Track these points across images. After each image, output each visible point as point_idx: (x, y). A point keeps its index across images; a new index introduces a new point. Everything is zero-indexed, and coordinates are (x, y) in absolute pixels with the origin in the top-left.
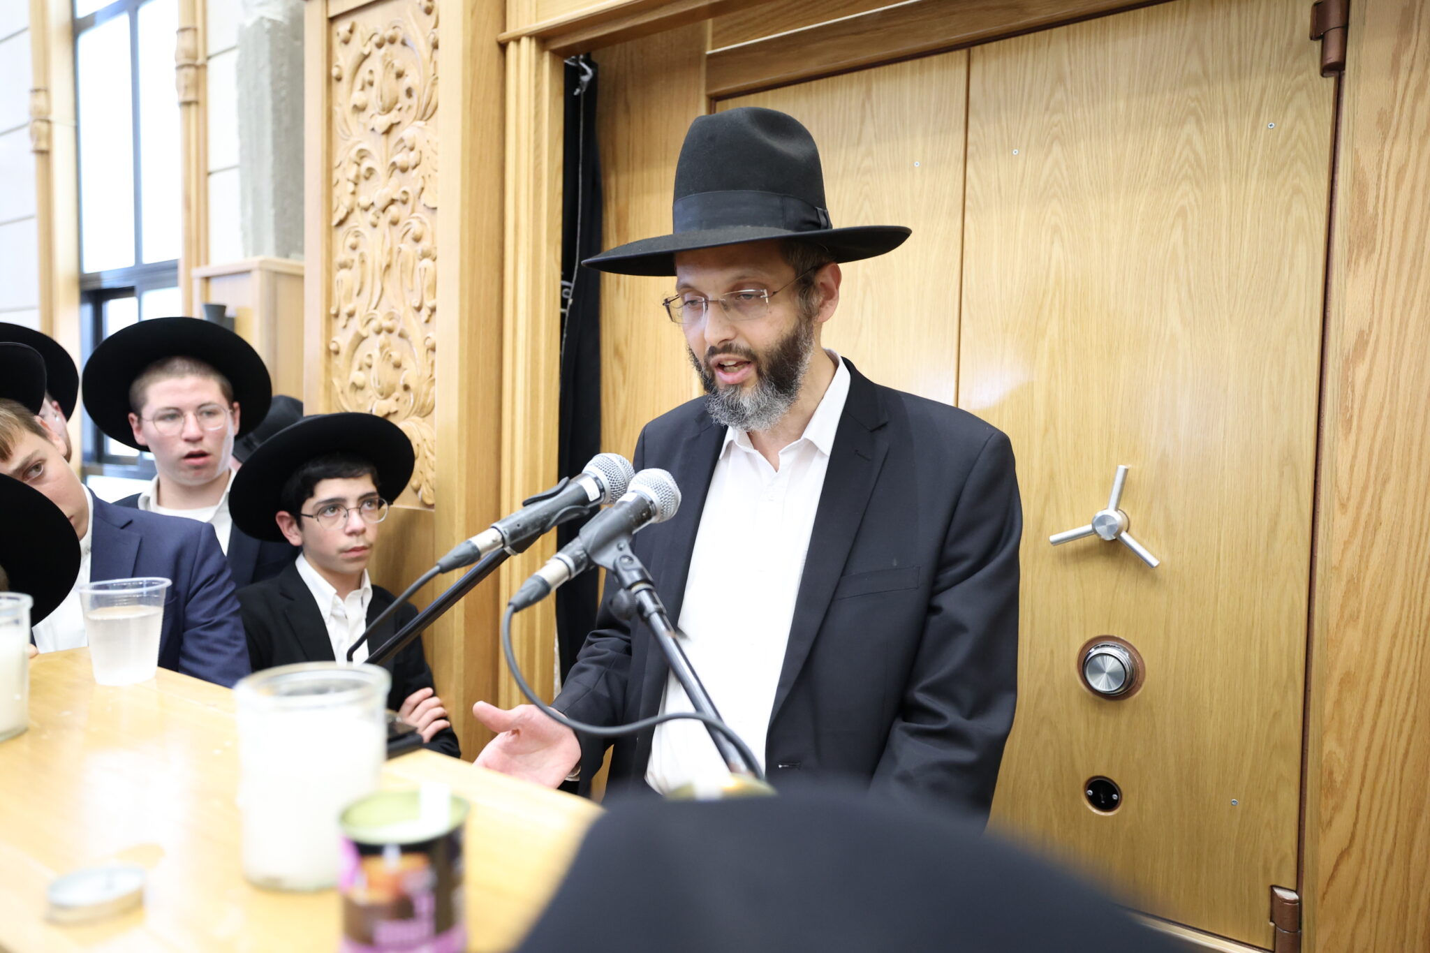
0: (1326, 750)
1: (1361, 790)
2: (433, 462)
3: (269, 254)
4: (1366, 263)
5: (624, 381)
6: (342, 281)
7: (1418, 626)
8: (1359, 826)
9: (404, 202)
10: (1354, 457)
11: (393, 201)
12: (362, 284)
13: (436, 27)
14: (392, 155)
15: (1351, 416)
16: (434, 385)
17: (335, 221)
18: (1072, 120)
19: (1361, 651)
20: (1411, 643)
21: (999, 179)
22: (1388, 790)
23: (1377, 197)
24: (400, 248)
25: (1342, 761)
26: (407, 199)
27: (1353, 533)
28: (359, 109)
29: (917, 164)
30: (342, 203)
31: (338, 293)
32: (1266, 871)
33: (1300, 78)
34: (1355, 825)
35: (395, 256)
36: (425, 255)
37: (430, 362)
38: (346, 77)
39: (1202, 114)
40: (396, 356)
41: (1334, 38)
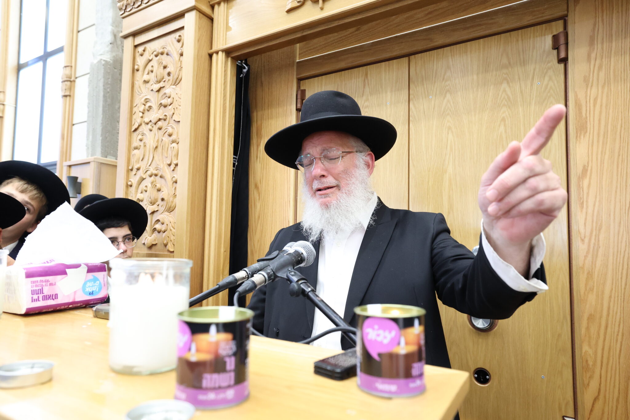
0: (583, 351)
1: (601, 369)
2: (174, 232)
3: (98, 156)
4: (584, 137)
5: (259, 199)
6: (135, 154)
7: (620, 291)
8: (602, 385)
9: (165, 120)
10: (586, 219)
11: (160, 120)
12: (144, 155)
13: (182, 47)
14: (160, 100)
15: (583, 202)
16: (176, 197)
17: (133, 129)
18: (454, 83)
19: (596, 305)
20: (618, 299)
21: (424, 108)
22: (614, 368)
23: (586, 110)
24: (162, 139)
25: (591, 355)
26: (166, 118)
27: (588, 252)
28: (146, 82)
29: (388, 104)
30: (137, 122)
31: (133, 160)
32: (560, 409)
33: (549, 65)
34: (600, 385)
35: (160, 143)
36: (173, 142)
37: (174, 188)
38: (141, 69)
39: (509, 80)
40: (158, 186)
41: (562, 48)
